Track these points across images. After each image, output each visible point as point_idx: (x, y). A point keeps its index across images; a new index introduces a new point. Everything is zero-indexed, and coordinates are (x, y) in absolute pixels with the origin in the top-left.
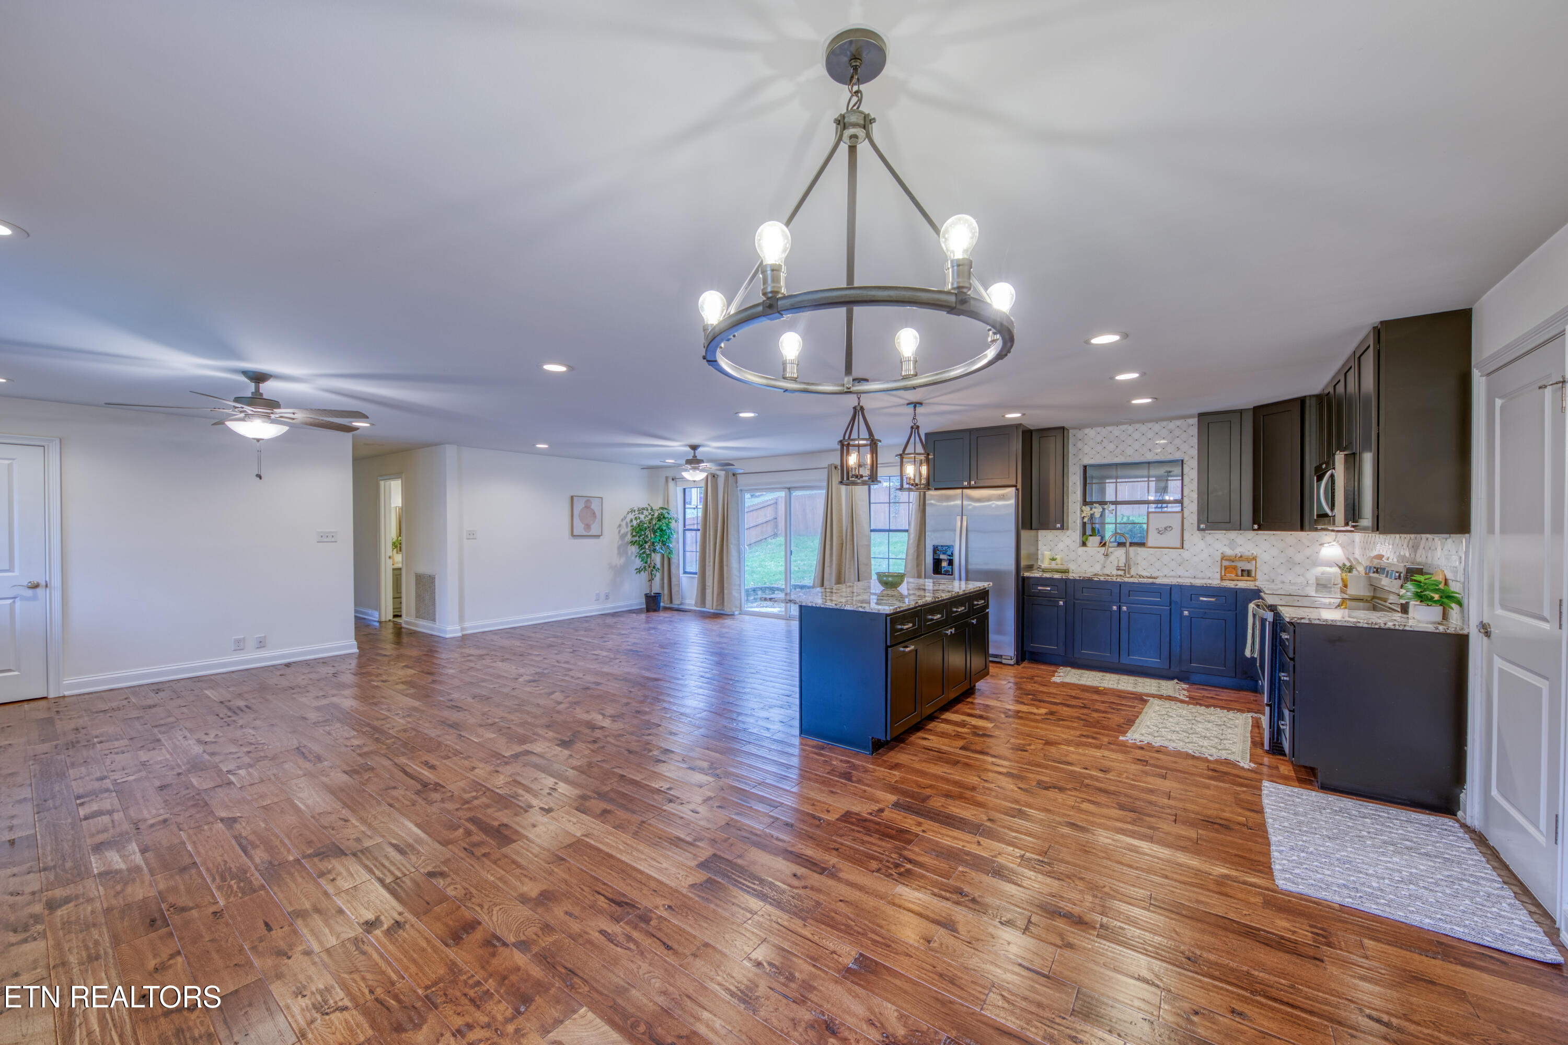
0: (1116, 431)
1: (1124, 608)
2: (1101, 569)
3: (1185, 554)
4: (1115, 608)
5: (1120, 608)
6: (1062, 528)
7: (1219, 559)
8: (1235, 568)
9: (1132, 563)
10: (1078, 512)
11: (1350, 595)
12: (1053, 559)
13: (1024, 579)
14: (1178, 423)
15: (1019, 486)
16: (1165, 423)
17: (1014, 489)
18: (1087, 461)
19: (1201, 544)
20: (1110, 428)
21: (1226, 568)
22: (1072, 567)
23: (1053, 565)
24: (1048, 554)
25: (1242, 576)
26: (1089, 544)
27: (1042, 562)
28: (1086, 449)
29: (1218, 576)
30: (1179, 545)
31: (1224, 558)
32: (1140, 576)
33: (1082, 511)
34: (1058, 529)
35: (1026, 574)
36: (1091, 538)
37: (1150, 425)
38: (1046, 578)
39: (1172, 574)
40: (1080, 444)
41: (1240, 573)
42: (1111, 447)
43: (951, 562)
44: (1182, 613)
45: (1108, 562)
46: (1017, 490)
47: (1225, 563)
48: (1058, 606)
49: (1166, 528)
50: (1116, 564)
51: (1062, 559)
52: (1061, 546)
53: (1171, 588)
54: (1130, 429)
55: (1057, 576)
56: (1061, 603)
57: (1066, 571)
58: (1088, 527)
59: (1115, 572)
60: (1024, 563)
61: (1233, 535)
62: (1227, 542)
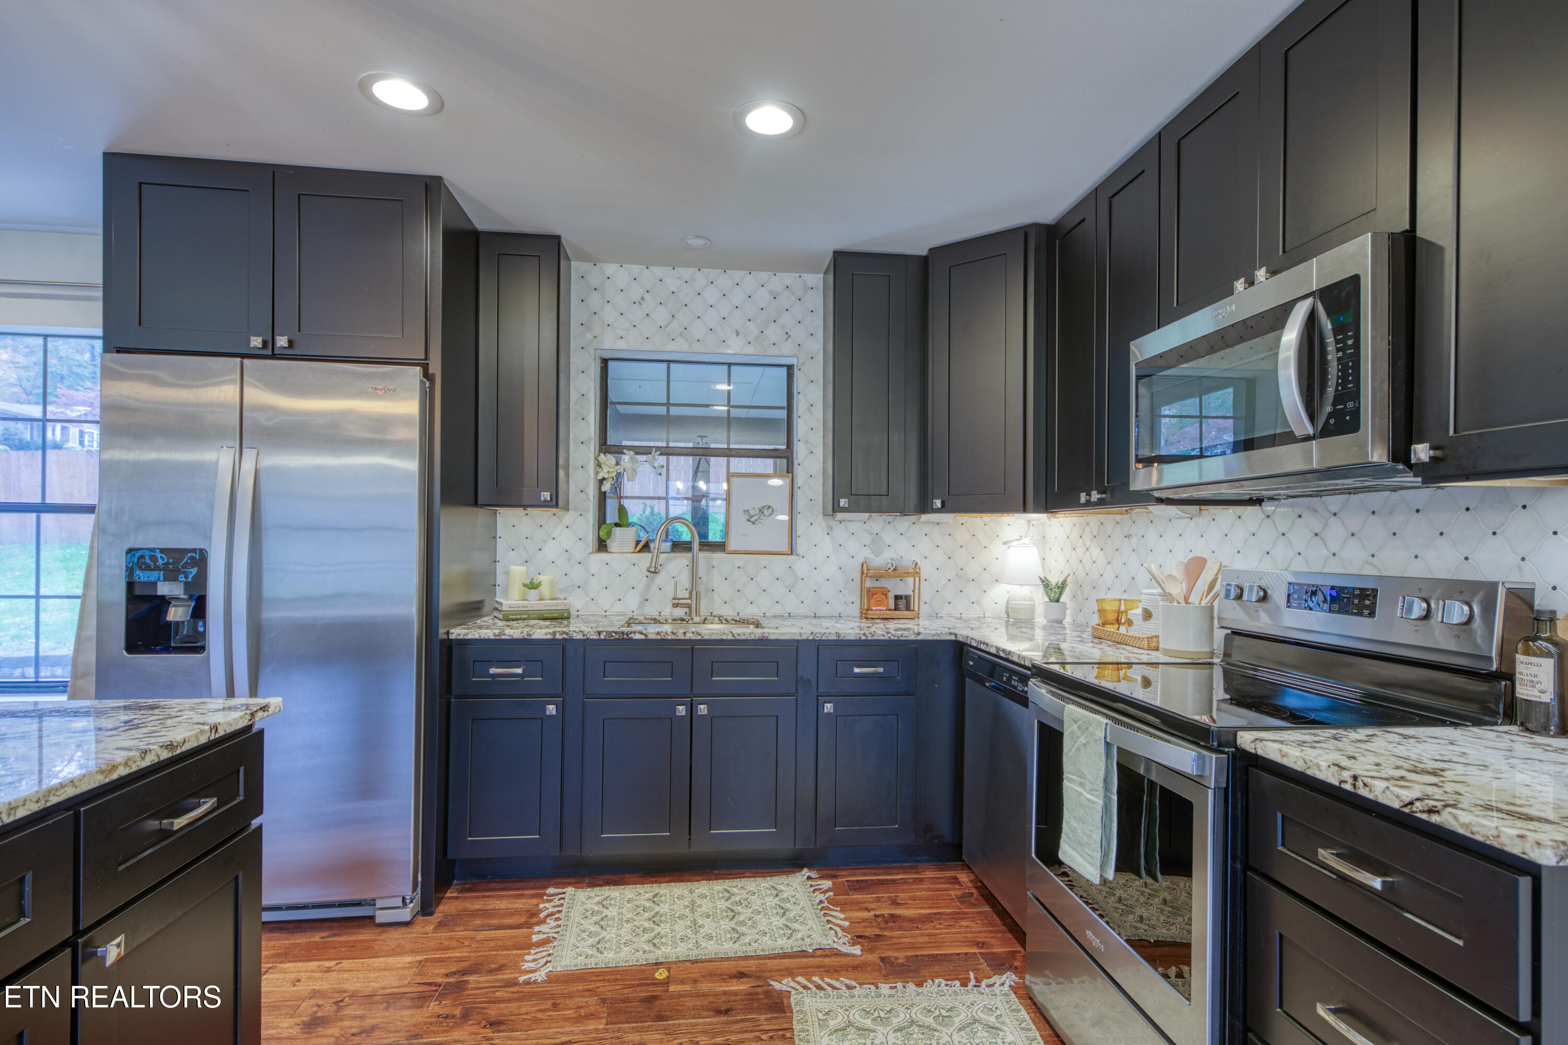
0: (673, 278)
1: (703, 709)
2: (640, 606)
3: (801, 566)
4: (681, 710)
5: (692, 709)
6: (554, 503)
7: (856, 574)
8: (885, 593)
9: (701, 588)
10: (591, 466)
11: (1167, 652)
12: (533, 586)
13: (450, 646)
14: (789, 278)
15: (436, 368)
16: (764, 276)
17: (418, 369)
18: (611, 343)
19: (827, 545)
20: (658, 271)
21: (871, 593)
22: (576, 602)
23: (533, 602)
24: (518, 572)
25: (896, 609)
26: (613, 545)
27: (506, 592)
28: (609, 314)
29: (855, 610)
30: (786, 549)
31: (866, 571)
32: (721, 619)
33: (599, 465)
34: (544, 505)
35: (457, 633)
36: (618, 530)
37: (738, 275)
38: (513, 641)
39: (777, 610)
40: (595, 300)
41: (892, 604)
42: (661, 315)
43: (199, 610)
44: (818, 707)
45: (654, 588)
46: (426, 374)
47: (869, 583)
48: (544, 719)
49: (761, 511)
50: (669, 591)
51: (553, 584)
52: (551, 550)
53: (796, 646)
54: (701, 278)
55: (541, 632)
56: (551, 709)
57: (561, 617)
58: (611, 505)
59: (668, 611)
60: (446, 600)
61: (878, 522)
62: (867, 541)
